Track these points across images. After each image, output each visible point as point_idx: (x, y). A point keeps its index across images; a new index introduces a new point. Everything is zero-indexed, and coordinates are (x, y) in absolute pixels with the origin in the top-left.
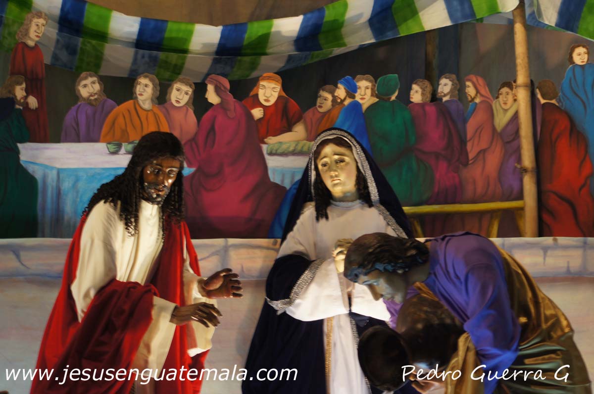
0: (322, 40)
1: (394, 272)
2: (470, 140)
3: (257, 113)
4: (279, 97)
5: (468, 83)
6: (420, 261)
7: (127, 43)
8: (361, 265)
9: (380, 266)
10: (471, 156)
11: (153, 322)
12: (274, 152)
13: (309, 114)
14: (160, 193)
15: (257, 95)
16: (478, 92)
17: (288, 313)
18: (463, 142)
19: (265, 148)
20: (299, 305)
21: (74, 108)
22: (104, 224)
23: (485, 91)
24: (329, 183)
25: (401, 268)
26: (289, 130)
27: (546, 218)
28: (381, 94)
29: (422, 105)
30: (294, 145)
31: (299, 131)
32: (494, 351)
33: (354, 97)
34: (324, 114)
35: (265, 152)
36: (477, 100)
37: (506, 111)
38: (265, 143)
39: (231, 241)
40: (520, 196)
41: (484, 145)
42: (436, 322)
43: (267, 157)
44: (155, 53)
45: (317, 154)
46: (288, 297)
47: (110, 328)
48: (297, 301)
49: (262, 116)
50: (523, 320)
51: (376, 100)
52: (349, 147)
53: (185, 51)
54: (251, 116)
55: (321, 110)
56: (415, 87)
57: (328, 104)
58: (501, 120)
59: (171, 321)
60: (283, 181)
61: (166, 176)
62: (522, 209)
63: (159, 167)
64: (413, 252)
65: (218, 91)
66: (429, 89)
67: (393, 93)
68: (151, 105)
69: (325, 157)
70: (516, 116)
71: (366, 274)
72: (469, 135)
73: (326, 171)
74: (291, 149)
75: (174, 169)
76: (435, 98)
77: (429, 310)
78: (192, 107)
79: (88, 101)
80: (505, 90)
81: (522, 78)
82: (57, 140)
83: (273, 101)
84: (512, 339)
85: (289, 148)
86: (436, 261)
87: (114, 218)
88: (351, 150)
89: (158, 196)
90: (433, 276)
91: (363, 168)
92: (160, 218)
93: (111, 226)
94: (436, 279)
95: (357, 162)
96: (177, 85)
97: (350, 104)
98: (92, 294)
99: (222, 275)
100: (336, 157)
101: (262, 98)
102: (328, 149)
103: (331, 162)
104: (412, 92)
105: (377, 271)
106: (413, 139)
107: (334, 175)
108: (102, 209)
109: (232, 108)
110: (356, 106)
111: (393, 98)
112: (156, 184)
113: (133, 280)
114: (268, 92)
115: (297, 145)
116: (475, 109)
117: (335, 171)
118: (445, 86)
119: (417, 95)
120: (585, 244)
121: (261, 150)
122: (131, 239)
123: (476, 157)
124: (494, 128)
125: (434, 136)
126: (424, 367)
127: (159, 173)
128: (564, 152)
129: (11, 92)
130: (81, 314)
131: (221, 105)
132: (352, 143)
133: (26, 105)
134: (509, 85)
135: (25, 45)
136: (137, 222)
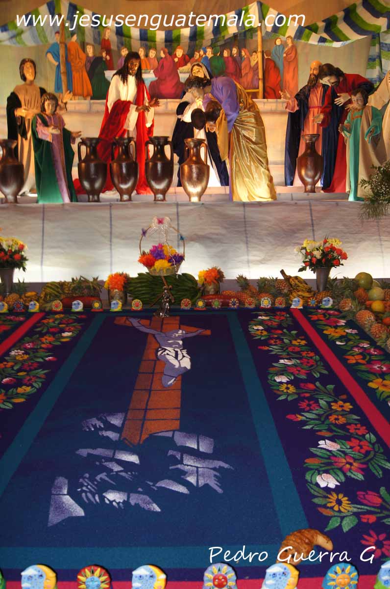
0: (197, 38)
1: (199, 88)
3: (176, 60)
4: (183, 55)
5: (242, 51)
7: (138, 40)
8: (188, 86)
10: (243, 75)
11: (130, 113)
13: (192, 59)
15: (176, 54)
16: (245, 54)
17: (183, 120)
18: (240, 70)
23: (248, 54)
26: (186, 64)
27: (266, 94)
28: (215, 53)
29: (228, 57)
33: (205, 54)
36: (245, 57)
37: (254, 60)
38: (179, 69)
40: (258, 88)
41: (247, 71)
42: (216, 108)
44: (146, 42)
45: (192, 69)
48: (184, 116)
51: (212, 55)
52: (201, 67)
53: (155, 41)
54: (174, 61)
56: (225, 51)
58: (253, 63)
59: (136, 111)
64: (206, 82)
70: (257, 63)
72: (242, 68)
78: (156, 58)
80: (254, 53)
81: (260, 49)
83: (181, 55)
85: (186, 70)
87: (120, 81)
89: (133, 73)
90: (213, 90)
92: (135, 81)
93: (119, 83)
96: (151, 51)
97: (205, 57)
99: (154, 99)
100: (197, 70)
101: (177, 55)
102: (196, 67)
104: (224, 53)
106: (224, 69)
108: (116, 78)
109: (168, 58)
110: (207, 57)
111: (218, 55)
114: (179, 53)
115: (188, 70)
118: (235, 51)
119: (226, 54)
120: (277, 101)
121: (177, 72)
122: (126, 88)
123: (245, 75)
124: (250, 66)
125: (231, 67)
126: (212, 123)
127: (132, 64)
128: (272, 73)
129: (102, 54)
130: (109, 111)
131: (165, 57)
132: (203, 65)
133: (106, 59)
134: (256, 52)
135: (105, 39)
136: (127, 81)
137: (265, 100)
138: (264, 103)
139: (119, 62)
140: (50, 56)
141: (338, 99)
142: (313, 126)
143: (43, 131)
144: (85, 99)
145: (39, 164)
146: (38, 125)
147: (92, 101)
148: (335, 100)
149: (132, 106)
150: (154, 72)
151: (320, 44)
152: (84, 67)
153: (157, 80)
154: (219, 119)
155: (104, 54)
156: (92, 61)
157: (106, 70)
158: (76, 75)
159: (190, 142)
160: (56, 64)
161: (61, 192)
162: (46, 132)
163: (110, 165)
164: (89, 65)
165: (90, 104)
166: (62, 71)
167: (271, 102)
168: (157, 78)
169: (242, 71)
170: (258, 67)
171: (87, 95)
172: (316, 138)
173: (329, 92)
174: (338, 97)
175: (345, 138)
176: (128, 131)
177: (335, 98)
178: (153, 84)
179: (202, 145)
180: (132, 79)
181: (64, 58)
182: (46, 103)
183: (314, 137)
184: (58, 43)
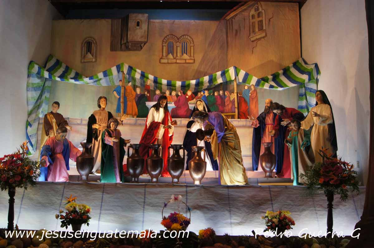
0: (199, 85)
1: (201, 118)
3: (187, 97)
4: (191, 94)
5: (226, 92)
7: (166, 85)
8: (195, 116)
10: (226, 105)
11: (160, 129)
13: (196, 97)
14: (163, 106)
17: (191, 131)
18: (224, 103)
19: (189, 103)
22: (153, 111)
23: (229, 94)
24: (198, 108)
26: (193, 100)
27: (239, 116)
28: (210, 94)
29: (217, 96)
31: (195, 100)
32: (220, 133)
33: (204, 94)
34: (199, 97)
36: (227, 95)
37: (232, 97)
39: (182, 119)
40: (235, 112)
41: (228, 103)
42: (210, 128)
44: (170, 87)
46: (190, 128)
48: (192, 129)
50: (226, 127)
51: (208, 95)
52: (202, 102)
53: (176, 87)
54: (186, 97)
55: (199, 96)
56: (216, 93)
58: (232, 99)
59: (163, 128)
62: (235, 115)
65: (181, 93)
66: (218, 93)
67: (211, 93)
68: (169, 95)
70: (234, 99)
72: (226, 101)
76: (219, 95)
79: (158, 95)
80: (232, 94)
81: (235, 91)
83: (190, 95)
84: (223, 130)
86: (209, 116)
87: (155, 111)
90: (209, 119)
91: (205, 105)
92: (164, 111)
95: (203, 104)
96: (173, 92)
97: (204, 96)
98: (150, 124)
99: (174, 121)
101: (188, 94)
102: (198, 102)
103: (199, 104)
104: (215, 94)
106: (215, 102)
107: (199, 106)
109: (183, 96)
111: (212, 94)
112: (162, 104)
113: (159, 121)
114: (189, 93)
115: (194, 102)
116: (227, 97)
118: (221, 92)
119: (216, 94)
120: (246, 120)
121: (188, 103)
122: (158, 114)
124: (230, 100)
125: (219, 101)
126: (208, 137)
127: (162, 102)
128: (243, 105)
129: (145, 93)
130: (148, 128)
131: (181, 95)
132: (203, 101)
133: (147, 95)
134: (233, 93)
135: (147, 85)
136: (159, 111)
137: (239, 120)
138: (239, 121)
139: (154, 97)
140: (115, 93)
141: (283, 122)
142: (269, 137)
143: (108, 139)
144: (134, 117)
145: (104, 158)
146: (105, 136)
147: (137, 118)
148: (282, 123)
149: (161, 125)
150: (174, 103)
151: (270, 89)
152: (134, 99)
153: (176, 108)
154: (213, 135)
155: (146, 93)
156: (139, 96)
157: (146, 101)
158: (129, 103)
159: (195, 148)
160: (119, 97)
161: (116, 175)
162: (110, 140)
163: (146, 160)
164: (137, 98)
165: (136, 120)
166: (121, 101)
167: (242, 121)
168: (176, 107)
169: (226, 103)
170: (234, 101)
171: (135, 115)
172: (271, 144)
173: (277, 117)
174: (283, 121)
175: (289, 147)
176: (158, 139)
177: (281, 122)
178: (173, 110)
179: (202, 150)
180: (162, 110)
181: (123, 94)
182: (112, 124)
183: (270, 144)
184: (121, 86)
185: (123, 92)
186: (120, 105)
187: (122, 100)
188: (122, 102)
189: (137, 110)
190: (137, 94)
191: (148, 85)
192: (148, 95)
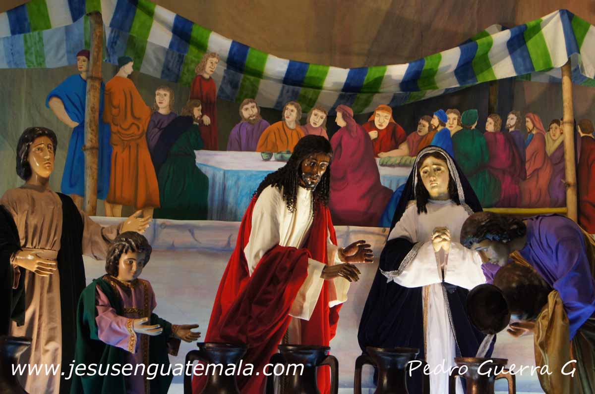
0: (420, 83)
1: (500, 241)
2: (528, 161)
3: (373, 134)
4: (390, 124)
5: (527, 119)
6: (519, 233)
7: (278, 81)
8: (475, 235)
9: (490, 237)
10: (528, 173)
11: (308, 277)
12: (385, 163)
14: (314, 181)
15: (374, 121)
16: (534, 126)
17: (395, 281)
18: (523, 162)
19: (378, 160)
20: (405, 275)
21: (238, 126)
22: (271, 202)
23: (540, 125)
24: (428, 186)
25: (505, 238)
26: (396, 147)
28: (464, 124)
29: (494, 134)
30: (400, 159)
31: (404, 148)
33: (444, 125)
34: (423, 137)
35: (378, 164)
36: (534, 132)
37: (554, 141)
38: (378, 157)
40: (564, 204)
41: (537, 166)
43: (379, 167)
44: (297, 88)
45: (420, 164)
46: (397, 269)
47: (274, 281)
49: (376, 137)
51: (460, 128)
52: (444, 159)
54: (368, 137)
55: (420, 134)
56: (490, 120)
57: (426, 129)
58: (551, 147)
59: (321, 276)
60: (390, 185)
61: (319, 168)
62: (566, 213)
63: (314, 161)
64: (515, 227)
65: (344, 117)
66: (500, 122)
67: (473, 123)
68: (295, 125)
69: (426, 166)
70: (562, 145)
71: (479, 242)
72: (527, 158)
73: (427, 177)
74: (398, 162)
75: (325, 163)
76: (503, 128)
77: (521, 274)
78: (325, 128)
80: (554, 125)
81: (567, 117)
82: (224, 149)
83: (385, 126)
84: (592, 296)
85: (396, 160)
86: (532, 235)
87: (279, 198)
88: (446, 162)
89: (312, 183)
90: (529, 245)
91: (454, 175)
92: (311, 202)
93: (277, 204)
94: (531, 249)
95: (450, 172)
96: (315, 111)
97: (442, 130)
98: (261, 255)
99: (358, 245)
100: (435, 167)
101: (377, 124)
102: (429, 161)
103: (431, 170)
104: (487, 124)
105: (487, 240)
106: (487, 158)
107: (432, 180)
108: (270, 192)
109: (355, 130)
110: (446, 132)
111: (473, 127)
112: (311, 174)
113: (291, 245)
114: (381, 119)
115: (402, 159)
116: (532, 139)
117: (434, 176)
118: (512, 120)
119: (490, 126)
121: (375, 162)
122: (290, 215)
123: (532, 175)
124: (545, 153)
125: (503, 157)
127: (314, 165)
129: (191, 111)
130: (251, 271)
133: (202, 122)
134: (557, 122)
135: (202, 77)
136: (295, 202)
139: (234, 131)
140: (57, 105)
149: (312, 262)
152: (144, 138)
155: (197, 112)
156: (166, 124)
157: (199, 148)
158: (120, 154)
160: (74, 124)
164: (156, 133)
166: (88, 144)
169: (527, 165)
170: (563, 157)
171: (145, 206)
181: (97, 114)
184: (84, 76)
185: (97, 106)
186: (82, 160)
187: (90, 138)
188: (92, 148)
189: (154, 184)
190: (155, 113)
191: (207, 76)
192: (207, 120)
